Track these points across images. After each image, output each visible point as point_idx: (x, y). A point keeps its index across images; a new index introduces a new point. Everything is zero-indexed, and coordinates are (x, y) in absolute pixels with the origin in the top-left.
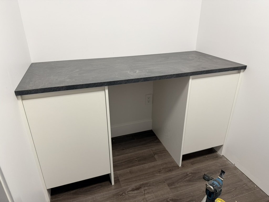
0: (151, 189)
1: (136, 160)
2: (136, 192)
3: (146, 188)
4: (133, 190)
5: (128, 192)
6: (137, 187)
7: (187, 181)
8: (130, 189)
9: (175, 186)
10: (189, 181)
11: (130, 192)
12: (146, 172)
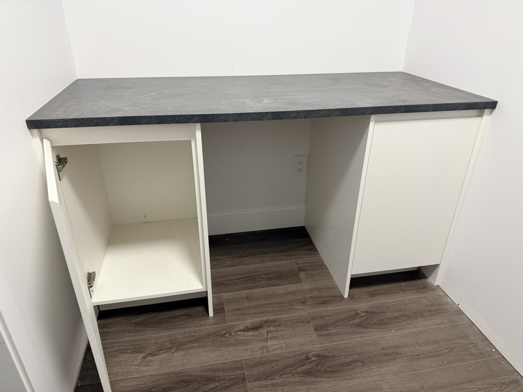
0: (281, 331)
1: (263, 277)
2: (250, 333)
3: (272, 329)
4: (247, 329)
5: (236, 333)
6: (255, 325)
7: (354, 325)
8: (241, 327)
9: (330, 332)
10: (359, 325)
11: (240, 333)
12: (277, 301)
